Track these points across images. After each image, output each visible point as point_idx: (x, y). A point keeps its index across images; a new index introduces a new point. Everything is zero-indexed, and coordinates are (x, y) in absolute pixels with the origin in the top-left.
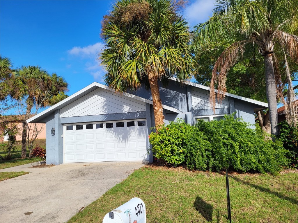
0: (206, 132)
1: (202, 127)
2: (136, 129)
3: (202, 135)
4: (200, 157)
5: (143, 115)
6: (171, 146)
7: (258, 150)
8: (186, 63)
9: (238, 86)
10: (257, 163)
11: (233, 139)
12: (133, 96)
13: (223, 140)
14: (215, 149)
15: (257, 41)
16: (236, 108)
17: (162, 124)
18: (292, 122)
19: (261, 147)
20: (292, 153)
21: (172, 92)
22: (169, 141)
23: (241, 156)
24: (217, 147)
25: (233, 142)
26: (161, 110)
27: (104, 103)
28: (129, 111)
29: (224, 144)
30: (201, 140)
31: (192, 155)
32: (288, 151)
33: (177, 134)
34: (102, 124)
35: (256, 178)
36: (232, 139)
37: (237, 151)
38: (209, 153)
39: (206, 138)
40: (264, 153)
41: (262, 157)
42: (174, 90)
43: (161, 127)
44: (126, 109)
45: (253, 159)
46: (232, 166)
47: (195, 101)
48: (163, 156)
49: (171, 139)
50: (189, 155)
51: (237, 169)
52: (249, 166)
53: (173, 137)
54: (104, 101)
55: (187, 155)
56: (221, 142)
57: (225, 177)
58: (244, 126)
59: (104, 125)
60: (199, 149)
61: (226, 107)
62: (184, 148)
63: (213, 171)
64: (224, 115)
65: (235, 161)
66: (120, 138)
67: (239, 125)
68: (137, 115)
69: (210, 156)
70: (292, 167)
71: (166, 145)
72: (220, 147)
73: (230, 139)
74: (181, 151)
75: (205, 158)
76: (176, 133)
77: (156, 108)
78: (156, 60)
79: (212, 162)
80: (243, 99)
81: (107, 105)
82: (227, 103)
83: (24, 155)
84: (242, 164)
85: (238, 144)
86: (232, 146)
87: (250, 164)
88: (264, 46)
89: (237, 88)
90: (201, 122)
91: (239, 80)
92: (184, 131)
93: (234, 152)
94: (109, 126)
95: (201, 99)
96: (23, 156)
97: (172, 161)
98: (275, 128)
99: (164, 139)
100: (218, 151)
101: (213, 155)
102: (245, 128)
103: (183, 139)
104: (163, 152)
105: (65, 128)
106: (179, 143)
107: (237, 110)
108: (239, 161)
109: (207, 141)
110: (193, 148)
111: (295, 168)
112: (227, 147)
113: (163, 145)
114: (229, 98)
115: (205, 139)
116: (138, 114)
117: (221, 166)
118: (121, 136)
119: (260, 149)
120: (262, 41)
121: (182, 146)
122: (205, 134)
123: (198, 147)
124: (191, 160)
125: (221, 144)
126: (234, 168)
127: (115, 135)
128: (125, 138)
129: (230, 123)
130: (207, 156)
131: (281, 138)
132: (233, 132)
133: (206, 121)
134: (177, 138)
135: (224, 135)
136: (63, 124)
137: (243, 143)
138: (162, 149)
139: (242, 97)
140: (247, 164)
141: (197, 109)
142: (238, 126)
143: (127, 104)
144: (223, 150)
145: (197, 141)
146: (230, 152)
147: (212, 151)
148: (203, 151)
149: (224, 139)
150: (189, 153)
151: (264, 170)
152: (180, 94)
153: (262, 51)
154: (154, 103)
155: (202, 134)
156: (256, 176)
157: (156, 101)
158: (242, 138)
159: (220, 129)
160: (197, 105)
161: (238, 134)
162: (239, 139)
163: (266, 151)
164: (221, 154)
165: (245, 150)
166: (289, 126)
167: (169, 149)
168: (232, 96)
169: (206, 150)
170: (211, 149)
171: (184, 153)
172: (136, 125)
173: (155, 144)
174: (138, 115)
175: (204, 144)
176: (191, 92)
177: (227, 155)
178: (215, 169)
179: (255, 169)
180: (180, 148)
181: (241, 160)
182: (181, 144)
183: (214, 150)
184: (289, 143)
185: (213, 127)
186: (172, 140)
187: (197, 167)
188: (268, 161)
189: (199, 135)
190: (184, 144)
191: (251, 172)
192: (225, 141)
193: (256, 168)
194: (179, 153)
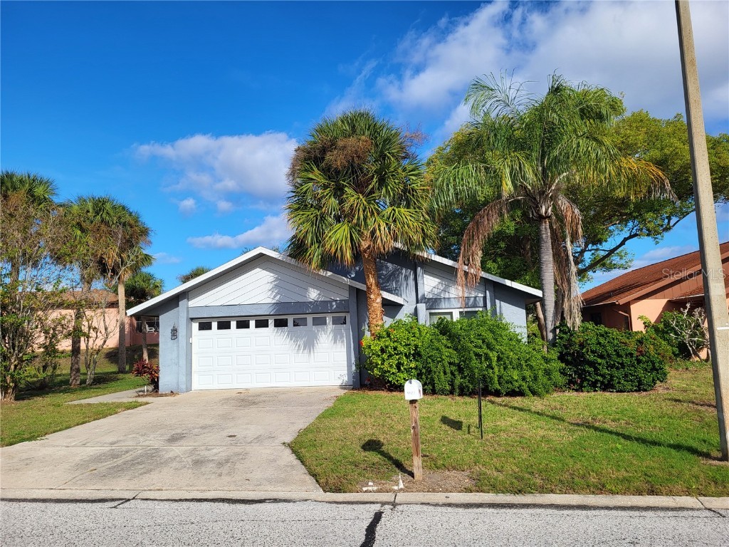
0: (450, 336)
1: (444, 329)
2: (329, 330)
3: (444, 342)
4: (442, 373)
5: (343, 306)
6: (397, 357)
7: (523, 362)
8: (423, 230)
9: (501, 255)
10: (521, 382)
11: (489, 347)
12: (329, 273)
13: (474, 349)
14: (463, 361)
15: (528, 198)
16: (496, 298)
17: (380, 323)
18: (573, 324)
19: (528, 360)
20: (570, 369)
21: (389, 264)
22: (395, 349)
23: (499, 371)
24: (466, 358)
25: (488, 351)
26: (379, 300)
27: (273, 283)
28: (318, 298)
29: (477, 355)
30: (444, 350)
31: (429, 371)
32: (564, 365)
33: (408, 339)
34: (268, 320)
35: (517, 401)
36: (487, 347)
37: (494, 364)
38: (453, 368)
39: (449, 345)
40: (531, 367)
41: (527, 373)
42: (392, 263)
43: (378, 328)
44: (313, 295)
45: (515, 375)
46: (487, 386)
47: (429, 284)
48: (386, 372)
49: (399, 346)
50: (424, 371)
51: (493, 390)
52: (510, 386)
53: (401, 344)
54: (272, 279)
55: (421, 371)
56: (472, 352)
57: (477, 400)
58: (505, 328)
59: (271, 322)
60: (440, 362)
61: (480, 295)
62: (417, 361)
63: (459, 395)
64: (477, 309)
65: (491, 379)
66: (299, 346)
67: (498, 326)
68: (332, 306)
69: (456, 373)
70: (570, 388)
71: (390, 356)
72: (470, 359)
73: (485, 347)
74: (413, 365)
75: (449, 375)
76: (406, 337)
77: (372, 296)
78: (382, 228)
79: (458, 380)
80: (508, 283)
81: (278, 286)
82: (482, 288)
83: (76, 380)
84: (500, 384)
85: (496, 354)
86: (487, 358)
87: (511, 383)
88: (537, 207)
89: (499, 260)
90: (443, 320)
91: (503, 245)
92: (417, 335)
93: (490, 367)
94: (280, 323)
95: (439, 281)
96: (74, 383)
97: (397, 381)
98: (551, 332)
99: (387, 347)
100: (468, 364)
101: (460, 370)
102: (508, 331)
103: (416, 346)
104: (386, 367)
105: (195, 326)
106: (410, 353)
107: (497, 301)
108: (496, 379)
109: (451, 350)
110: (430, 361)
111: (573, 389)
112: (481, 359)
113: (385, 356)
114: (485, 282)
115: (448, 347)
116: (334, 303)
117: (471, 386)
118: (301, 342)
119: (526, 362)
120: (535, 199)
121: (414, 358)
122: (448, 340)
123: (439, 359)
124: (427, 379)
125: (472, 354)
126: (490, 388)
127: (291, 339)
128: (310, 345)
129: (485, 322)
130: (452, 373)
131: (556, 346)
132: (489, 337)
133: (448, 317)
134: (407, 345)
135: (476, 341)
136: (192, 319)
137: (502, 353)
138: (383, 360)
139: (506, 280)
140: (507, 382)
141: (431, 297)
142: (498, 328)
143: (315, 287)
144: (475, 363)
145: (437, 349)
146: (485, 365)
147: (459, 365)
148: (446, 364)
149: (476, 347)
150: (425, 368)
151: (530, 390)
152: (404, 271)
153: (535, 214)
154: (368, 288)
155: (444, 339)
156: (519, 399)
157: (371, 285)
158: (501, 345)
159: (472, 333)
160: (432, 291)
161: (496, 339)
162: (498, 347)
163: (534, 364)
164: (471, 370)
165: (505, 364)
166: (570, 330)
167: (394, 362)
168: (490, 278)
169: (450, 363)
170: (457, 362)
171: (416, 368)
172: (329, 322)
173: (373, 354)
174: (335, 306)
175: (448, 354)
176: (422, 268)
177: (481, 370)
178: (463, 392)
179: (517, 390)
180: (411, 361)
181: (500, 377)
182: (413, 355)
183: (462, 363)
184: (568, 354)
185: (461, 329)
186: (401, 349)
187: (437, 389)
188: (536, 378)
189: (439, 341)
190: (417, 355)
191: (513, 393)
192: (478, 350)
193: (518, 388)
194: (409, 368)
